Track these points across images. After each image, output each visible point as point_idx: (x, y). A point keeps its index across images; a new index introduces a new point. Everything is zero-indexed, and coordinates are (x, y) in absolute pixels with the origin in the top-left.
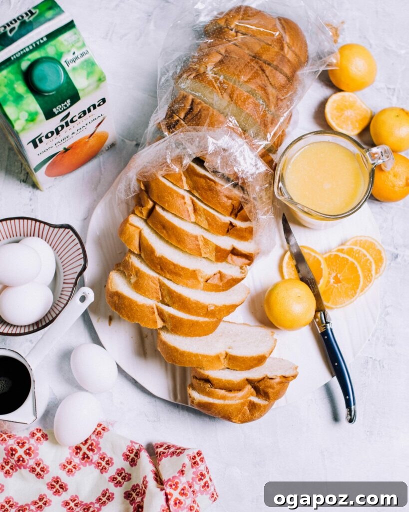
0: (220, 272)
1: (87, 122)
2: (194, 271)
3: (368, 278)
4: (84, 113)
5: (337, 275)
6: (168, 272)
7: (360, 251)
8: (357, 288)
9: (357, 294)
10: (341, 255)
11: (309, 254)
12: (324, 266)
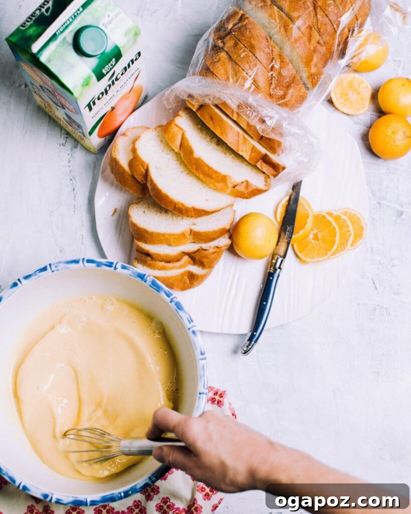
0: (247, 181)
1: (127, 78)
2: (225, 176)
3: (343, 246)
4: (125, 69)
5: (317, 234)
6: (202, 173)
7: (346, 221)
8: (330, 250)
9: (328, 256)
10: (328, 218)
11: (304, 206)
12: (310, 221)
